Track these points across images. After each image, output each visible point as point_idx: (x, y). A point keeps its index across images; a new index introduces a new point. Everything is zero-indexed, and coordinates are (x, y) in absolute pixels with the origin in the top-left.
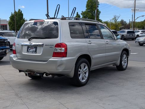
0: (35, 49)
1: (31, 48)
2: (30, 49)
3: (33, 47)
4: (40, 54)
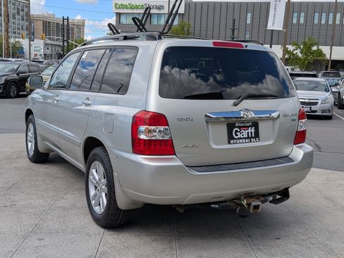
0: (253, 130)
1: (239, 127)
2: (236, 131)
3: (248, 124)
4: (271, 142)
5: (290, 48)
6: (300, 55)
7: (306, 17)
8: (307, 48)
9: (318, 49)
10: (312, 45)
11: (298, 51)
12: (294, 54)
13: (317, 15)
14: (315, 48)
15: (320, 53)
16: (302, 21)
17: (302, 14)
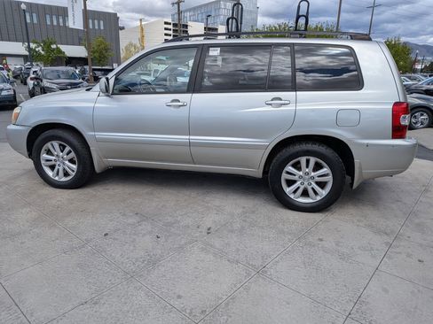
5: (33, 46)
6: (43, 53)
7: (38, 16)
8: (47, 46)
9: (57, 48)
10: (52, 43)
11: (40, 48)
12: (36, 52)
13: (48, 17)
14: (54, 46)
15: (59, 51)
16: (35, 21)
17: (34, 15)
